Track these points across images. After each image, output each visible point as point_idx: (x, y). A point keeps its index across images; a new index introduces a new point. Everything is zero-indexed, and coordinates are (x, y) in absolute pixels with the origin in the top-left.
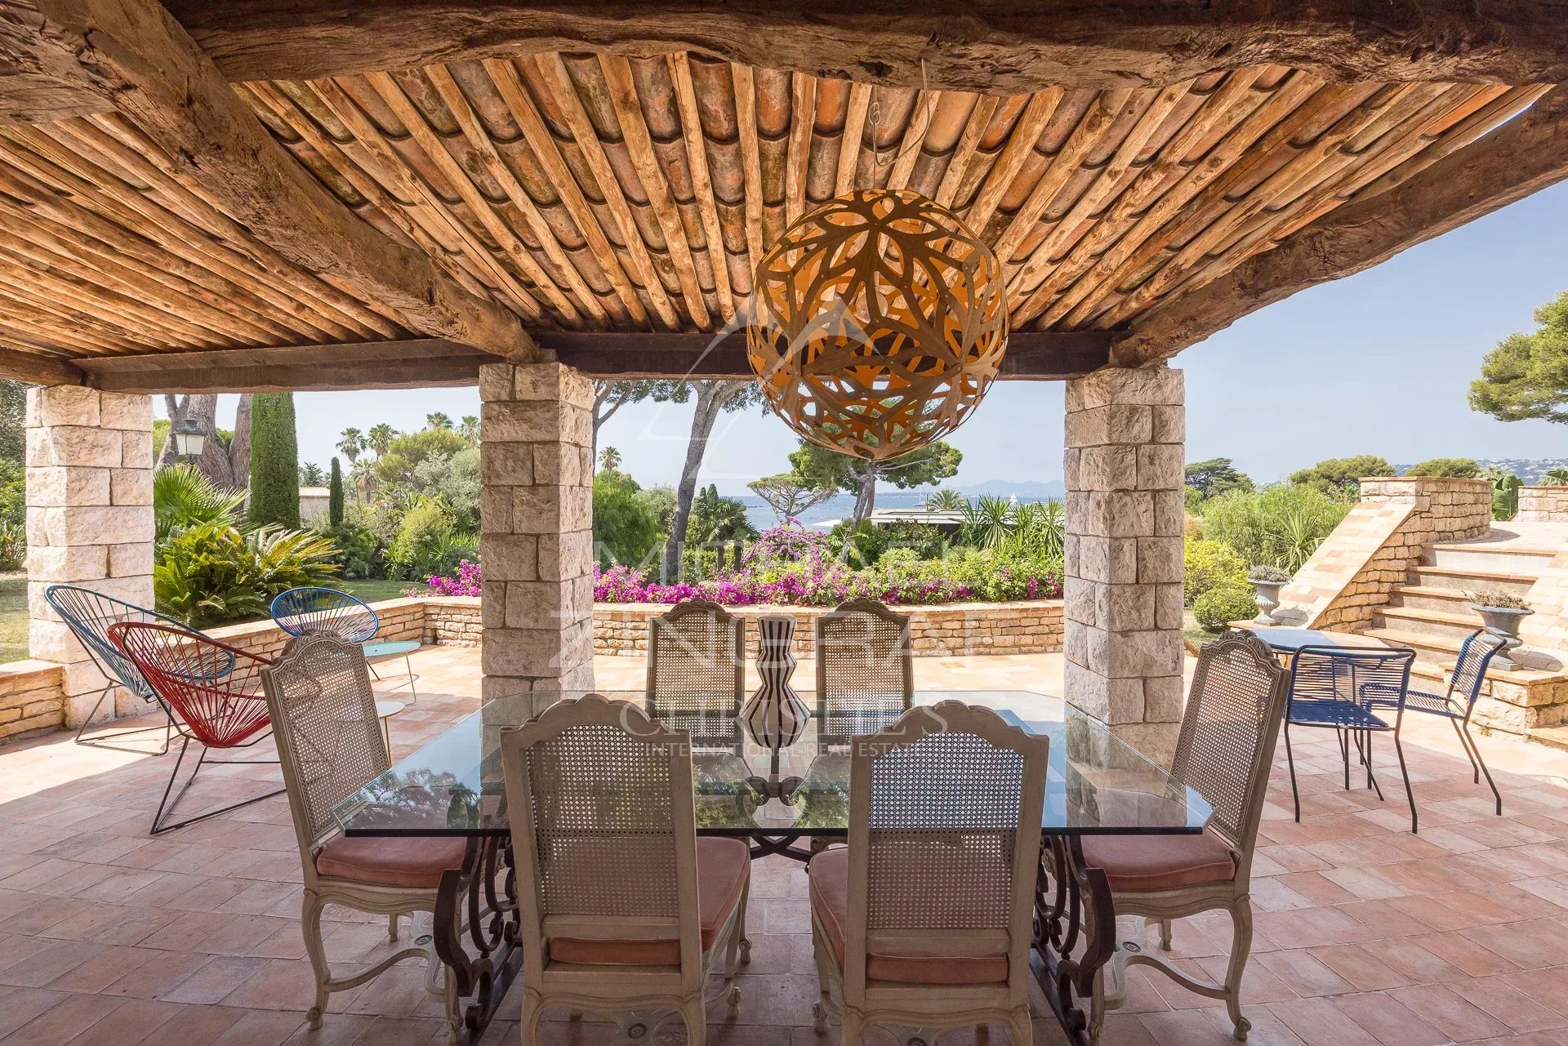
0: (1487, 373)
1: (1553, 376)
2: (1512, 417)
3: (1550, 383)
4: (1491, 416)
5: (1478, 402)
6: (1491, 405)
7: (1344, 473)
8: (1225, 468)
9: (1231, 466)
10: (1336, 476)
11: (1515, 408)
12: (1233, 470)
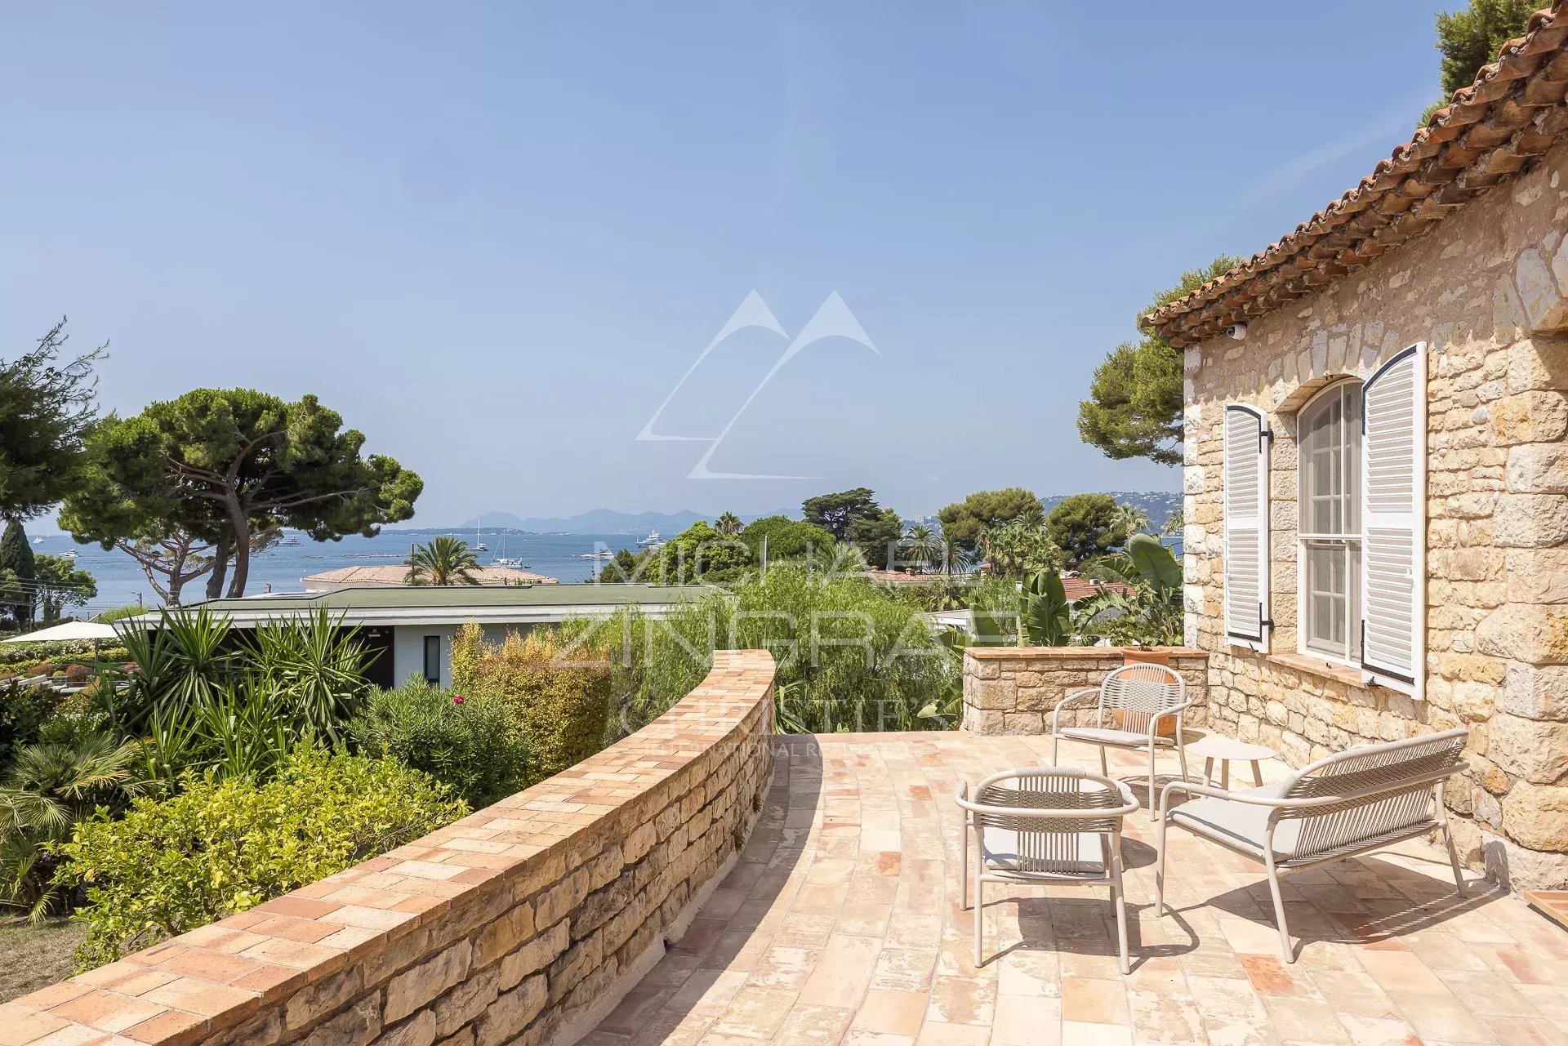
0: (1096, 395)
1: (1153, 404)
2: (1119, 454)
3: (1152, 411)
4: (1101, 451)
5: (1087, 432)
6: (1102, 438)
7: (993, 510)
8: (866, 502)
9: (874, 499)
10: (986, 514)
11: (1122, 441)
12: (875, 505)
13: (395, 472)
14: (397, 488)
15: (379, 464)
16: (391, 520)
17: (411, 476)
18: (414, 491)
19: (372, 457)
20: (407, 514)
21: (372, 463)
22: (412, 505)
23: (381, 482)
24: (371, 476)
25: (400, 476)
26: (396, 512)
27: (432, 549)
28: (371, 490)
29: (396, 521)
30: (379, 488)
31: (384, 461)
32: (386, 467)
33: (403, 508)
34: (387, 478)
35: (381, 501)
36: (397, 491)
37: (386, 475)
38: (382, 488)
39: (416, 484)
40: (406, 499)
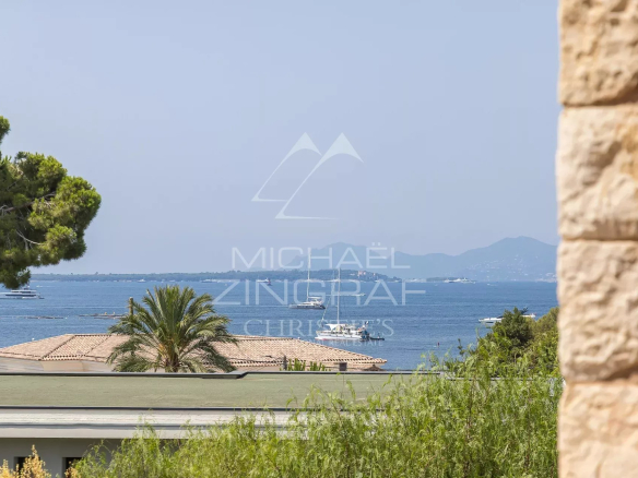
13: (56, 179)
14: (58, 206)
15: (31, 166)
16: (47, 260)
17: (79, 185)
18: (85, 211)
19: (20, 156)
20: (74, 250)
21: (21, 166)
22: (80, 234)
23: (32, 197)
24: (19, 187)
25: (63, 186)
26: (53, 246)
27: (154, 308)
28: (17, 211)
29: (55, 262)
30: (30, 208)
31: (38, 163)
32: (42, 173)
33: (66, 240)
34: (41, 191)
35: (30, 226)
36: (56, 212)
37: (41, 185)
38: (34, 206)
39: (86, 199)
40: (69, 224)
